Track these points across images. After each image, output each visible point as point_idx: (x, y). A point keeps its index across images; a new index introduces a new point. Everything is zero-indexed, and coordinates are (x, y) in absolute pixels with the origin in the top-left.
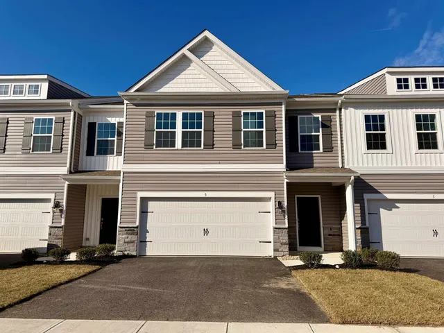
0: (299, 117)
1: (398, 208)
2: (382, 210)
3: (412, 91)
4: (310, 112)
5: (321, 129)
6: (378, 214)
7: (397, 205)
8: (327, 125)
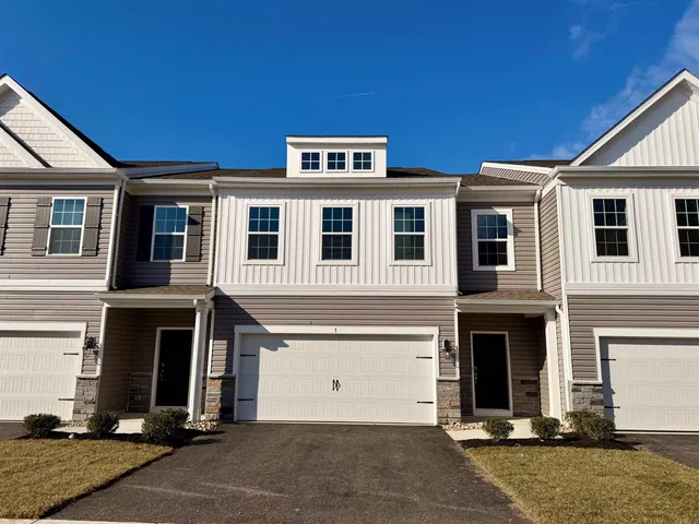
0: (156, 207)
1: (287, 346)
2: (262, 350)
3: (324, 173)
4: (173, 199)
5: (186, 227)
6: (256, 356)
7: (286, 342)
8: (196, 222)
